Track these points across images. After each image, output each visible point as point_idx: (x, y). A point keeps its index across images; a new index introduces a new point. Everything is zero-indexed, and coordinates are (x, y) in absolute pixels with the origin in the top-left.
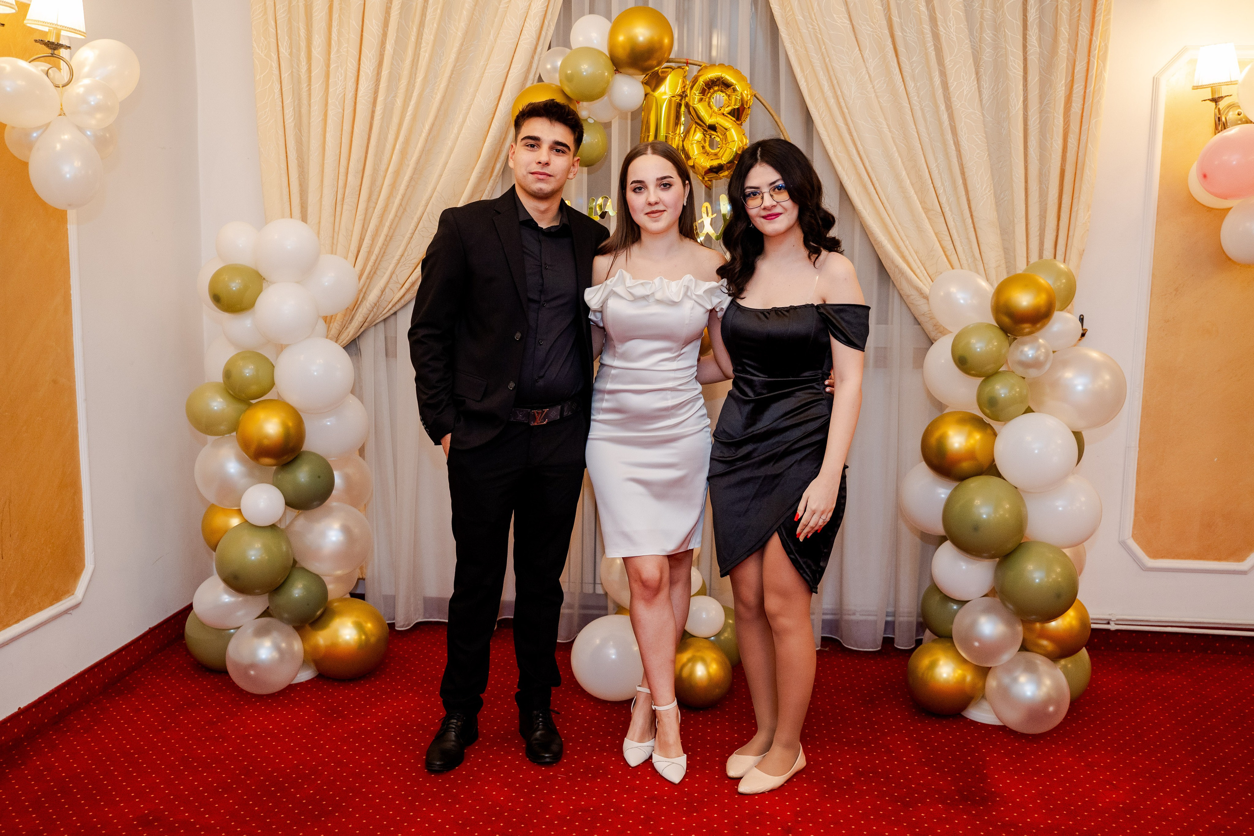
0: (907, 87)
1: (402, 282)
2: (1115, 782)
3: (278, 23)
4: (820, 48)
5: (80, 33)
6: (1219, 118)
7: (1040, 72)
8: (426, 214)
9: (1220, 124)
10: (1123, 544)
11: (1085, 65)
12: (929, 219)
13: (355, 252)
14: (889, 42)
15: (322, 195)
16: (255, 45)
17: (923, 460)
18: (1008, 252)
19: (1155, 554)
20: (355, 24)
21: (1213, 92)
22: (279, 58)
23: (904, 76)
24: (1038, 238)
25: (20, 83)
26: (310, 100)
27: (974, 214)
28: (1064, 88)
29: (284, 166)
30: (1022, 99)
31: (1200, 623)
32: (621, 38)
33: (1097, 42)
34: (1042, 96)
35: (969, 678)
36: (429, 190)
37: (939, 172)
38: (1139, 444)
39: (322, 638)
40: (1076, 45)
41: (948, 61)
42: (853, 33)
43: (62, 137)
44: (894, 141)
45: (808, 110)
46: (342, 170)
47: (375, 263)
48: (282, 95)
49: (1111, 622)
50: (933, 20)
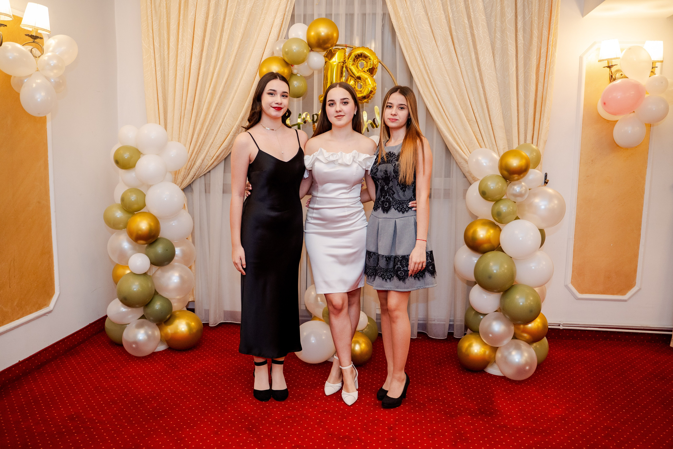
0: (459, 60)
1: (212, 156)
2: (558, 405)
3: (154, 31)
4: (416, 41)
5: (47, 31)
6: (611, 76)
7: (524, 53)
8: (223, 122)
9: (612, 79)
10: (567, 286)
11: (546, 49)
12: (470, 125)
13: (190, 141)
14: (450, 38)
15: (174, 114)
16: (143, 42)
17: (465, 244)
18: (509, 141)
19: (582, 292)
20: (190, 30)
21: (608, 63)
22: (154, 48)
23: (457, 55)
24: (524, 134)
25: (16, 54)
26: (169, 68)
27: (492, 122)
28: (536, 60)
29: (156, 100)
30: (515, 66)
31: (604, 325)
32: (313, 34)
33: (551, 38)
34: (525, 65)
35: (487, 352)
36: (225, 111)
37: (475, 101)
38: (574, 237)
39: (170, 330)
40: (542, 40)
41: (478, 47)
42: (432, 33)
43: (37, 81)
44: (453, 87)
45: (411, 72)
46: (184, 102)
47: (199, 147)
48: (155, 66)
49: (560, 325)
50: (471, 27)
